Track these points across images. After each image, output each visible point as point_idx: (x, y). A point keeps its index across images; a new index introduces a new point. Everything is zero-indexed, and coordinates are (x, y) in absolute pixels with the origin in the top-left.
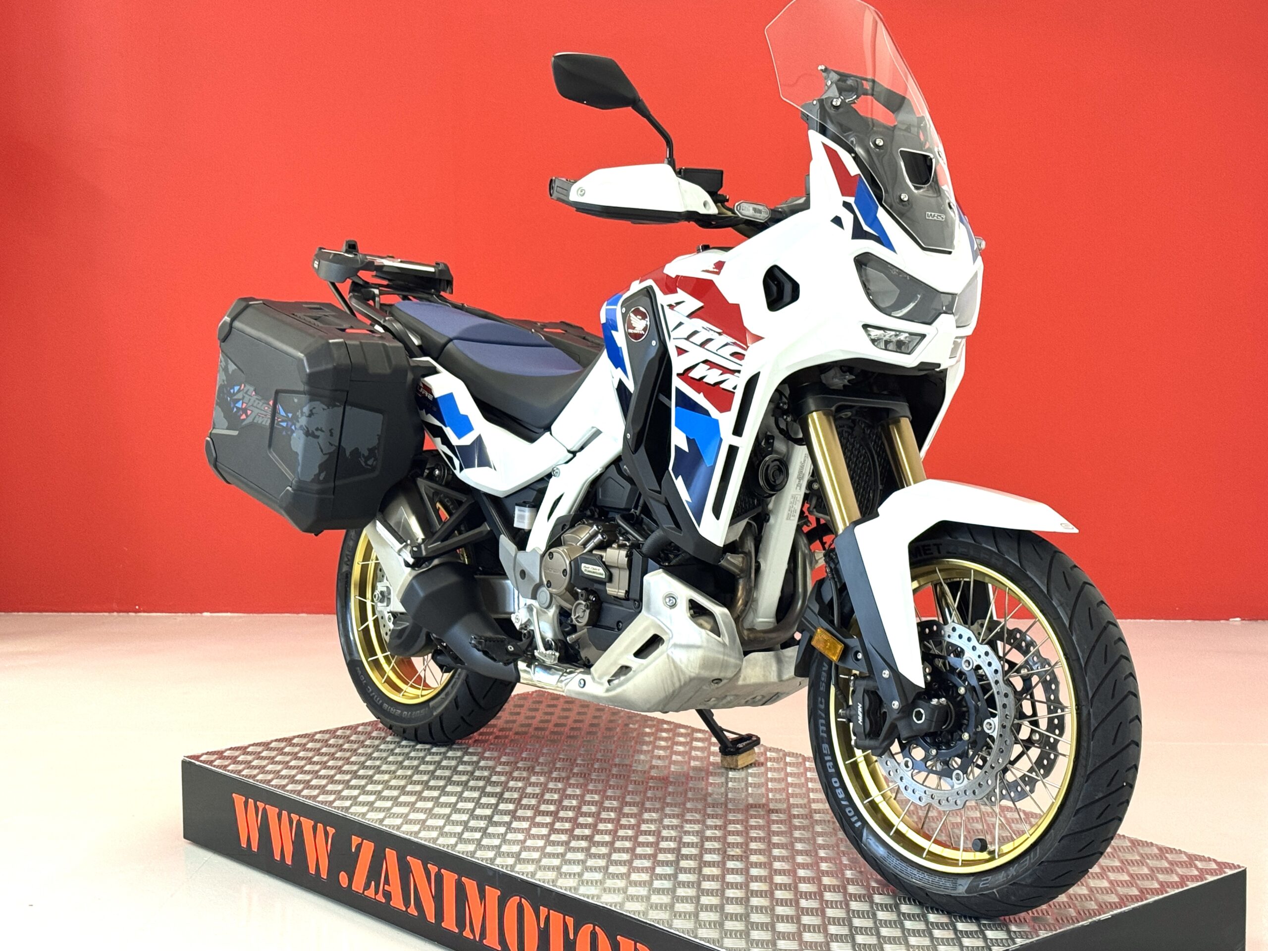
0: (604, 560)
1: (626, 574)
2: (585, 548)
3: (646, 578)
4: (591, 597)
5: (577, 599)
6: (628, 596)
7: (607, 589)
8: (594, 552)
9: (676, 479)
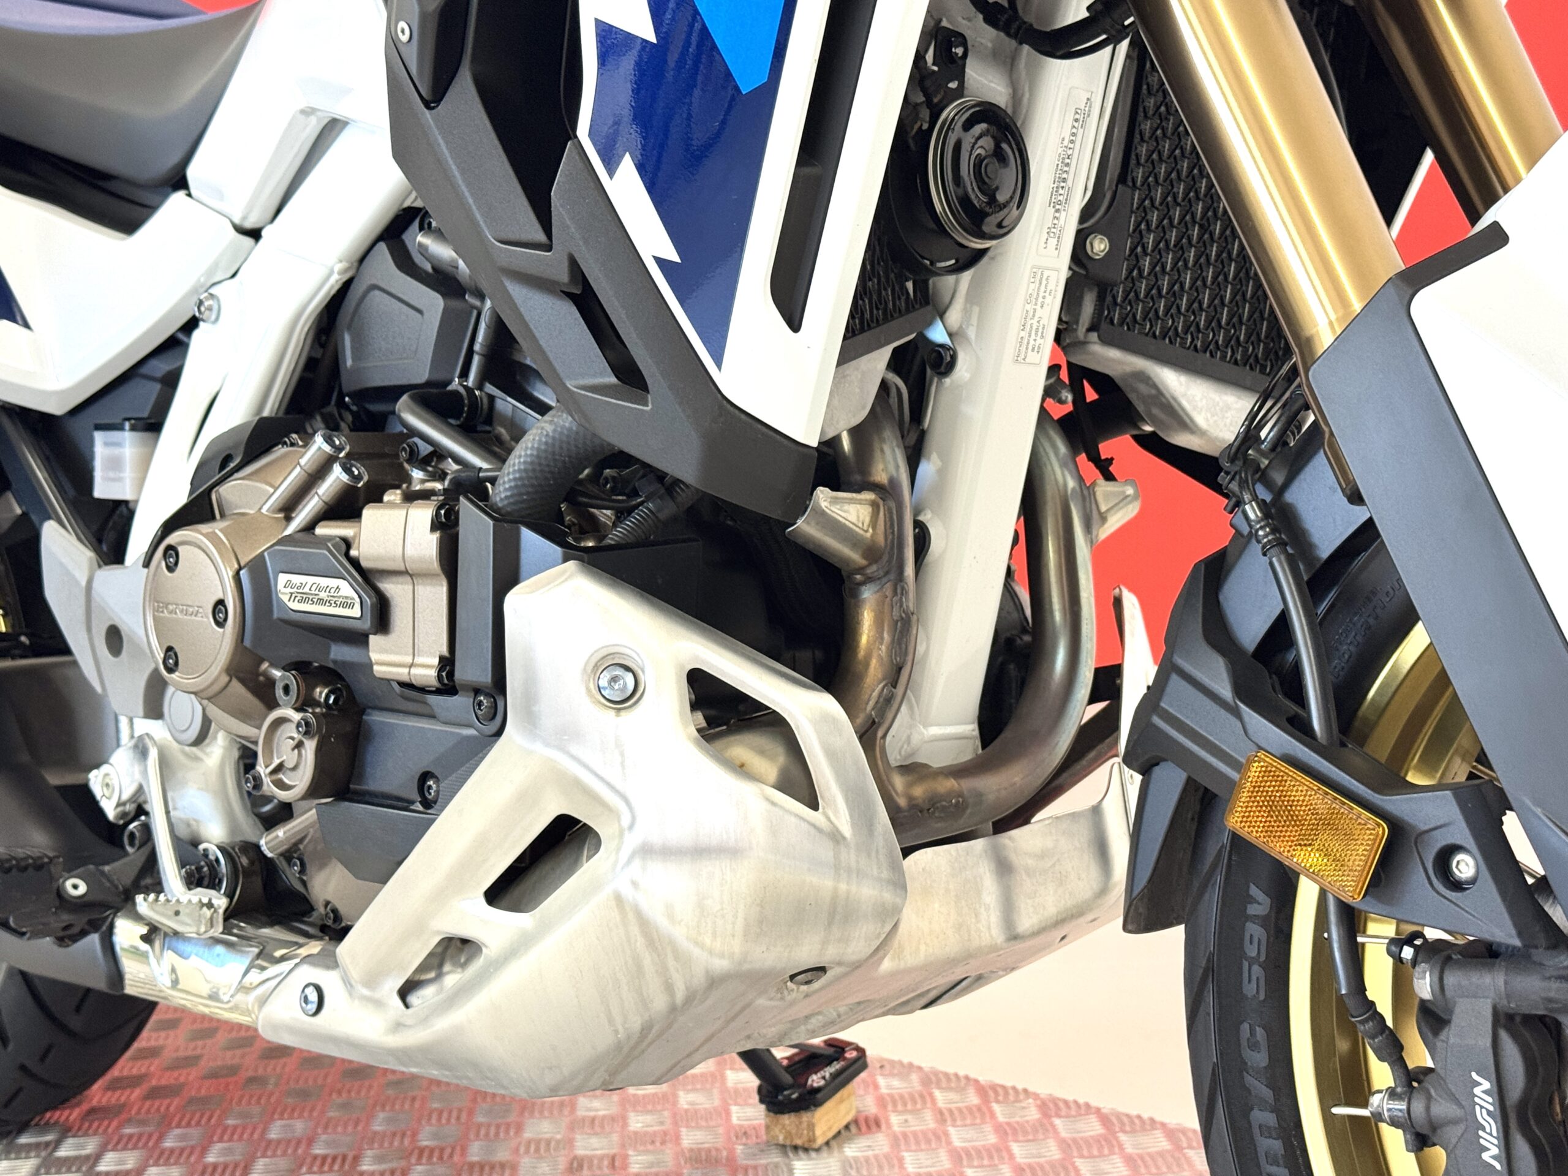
0: (353, 553)
1: (436, 594)
2: (288, 519)
3: (513, 601)
4: (321, 693)
5: (272, 704)
6: (451, 675)
7: (374, 656)
8: (321, 530)
9: (611, 173)
